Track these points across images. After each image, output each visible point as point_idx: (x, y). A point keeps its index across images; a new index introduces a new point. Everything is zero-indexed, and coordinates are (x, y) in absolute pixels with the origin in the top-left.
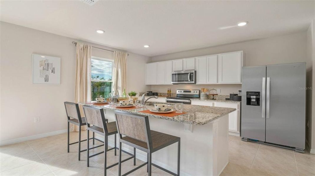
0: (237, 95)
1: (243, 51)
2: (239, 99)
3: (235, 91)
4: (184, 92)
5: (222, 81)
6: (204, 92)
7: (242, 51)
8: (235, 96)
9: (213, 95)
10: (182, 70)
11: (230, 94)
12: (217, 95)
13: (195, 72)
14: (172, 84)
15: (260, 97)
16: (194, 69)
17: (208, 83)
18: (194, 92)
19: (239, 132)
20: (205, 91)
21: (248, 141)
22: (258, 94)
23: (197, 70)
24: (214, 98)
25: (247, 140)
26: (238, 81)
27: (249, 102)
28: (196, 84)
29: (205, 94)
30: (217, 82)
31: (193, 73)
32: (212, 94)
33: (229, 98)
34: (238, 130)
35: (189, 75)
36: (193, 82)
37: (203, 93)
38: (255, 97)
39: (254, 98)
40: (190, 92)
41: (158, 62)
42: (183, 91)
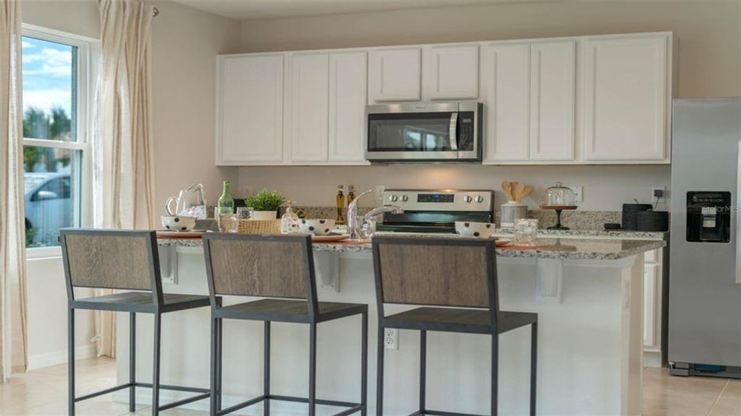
0: (650, 206)
1: (674, 34)
2: (661, 222)
3: (643, 194)
4: (422, 198)
5: (594, 150)
6: (514, 200)
7: (670, 33)
8: (644, 213)
9: (559, 210)
10: (416, 96)
11: (625, 206)
12: (575, 208)
13: (480, 106)
14: (369, 163)
15: (732, 207)
16: (474, 95)
17: (536, 158)
18: (469, 200)
19: (658, 350)
20: (517, 196)
21: (689, 376)
22: (723, 199)
23: (488, 98)
24: (563, 224)
25: (686, 373)
26: (653, 152)
27: (695, 231)
28: (484, 163)
29: (521, 207)
30: (575, 155)
31: (470, 114)
32: (551, 208)
33: (619, 221)
34: (655, 343)
35: (453, 120)
36: (473, 154)
37: (511, 203)
38: (713, 211)
39: (709, 216)
40: (449, 198)
41: (286, 53)
42: (413, 196)
